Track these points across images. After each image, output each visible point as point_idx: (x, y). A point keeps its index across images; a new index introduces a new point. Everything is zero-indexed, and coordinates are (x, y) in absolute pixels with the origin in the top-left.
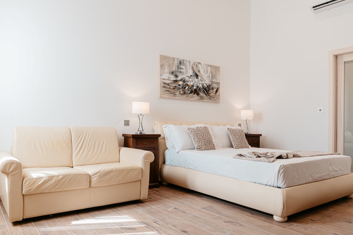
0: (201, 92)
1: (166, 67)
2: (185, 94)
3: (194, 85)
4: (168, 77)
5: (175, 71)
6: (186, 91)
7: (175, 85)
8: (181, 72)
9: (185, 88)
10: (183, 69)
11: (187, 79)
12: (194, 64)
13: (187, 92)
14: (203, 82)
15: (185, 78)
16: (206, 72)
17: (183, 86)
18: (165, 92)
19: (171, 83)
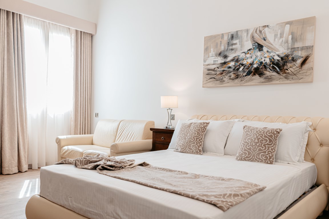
0: (268, 69)
1: (212, 49)
2: (237, 78)
3: (255, 63)
4: (214, 61)
5: (224, 51)
6: (239, 73)
7: (222, 69)
8: (232, 50)
9: (238, 69)
10: (235, 44)
11: (242, 56)
12: (256, 31)
13: (242, 74)
14: (272, 54)
15: (239, 56)
16: (279, 36)
17: (235, 68)
18: (208, 81)
19: (218, 68)
